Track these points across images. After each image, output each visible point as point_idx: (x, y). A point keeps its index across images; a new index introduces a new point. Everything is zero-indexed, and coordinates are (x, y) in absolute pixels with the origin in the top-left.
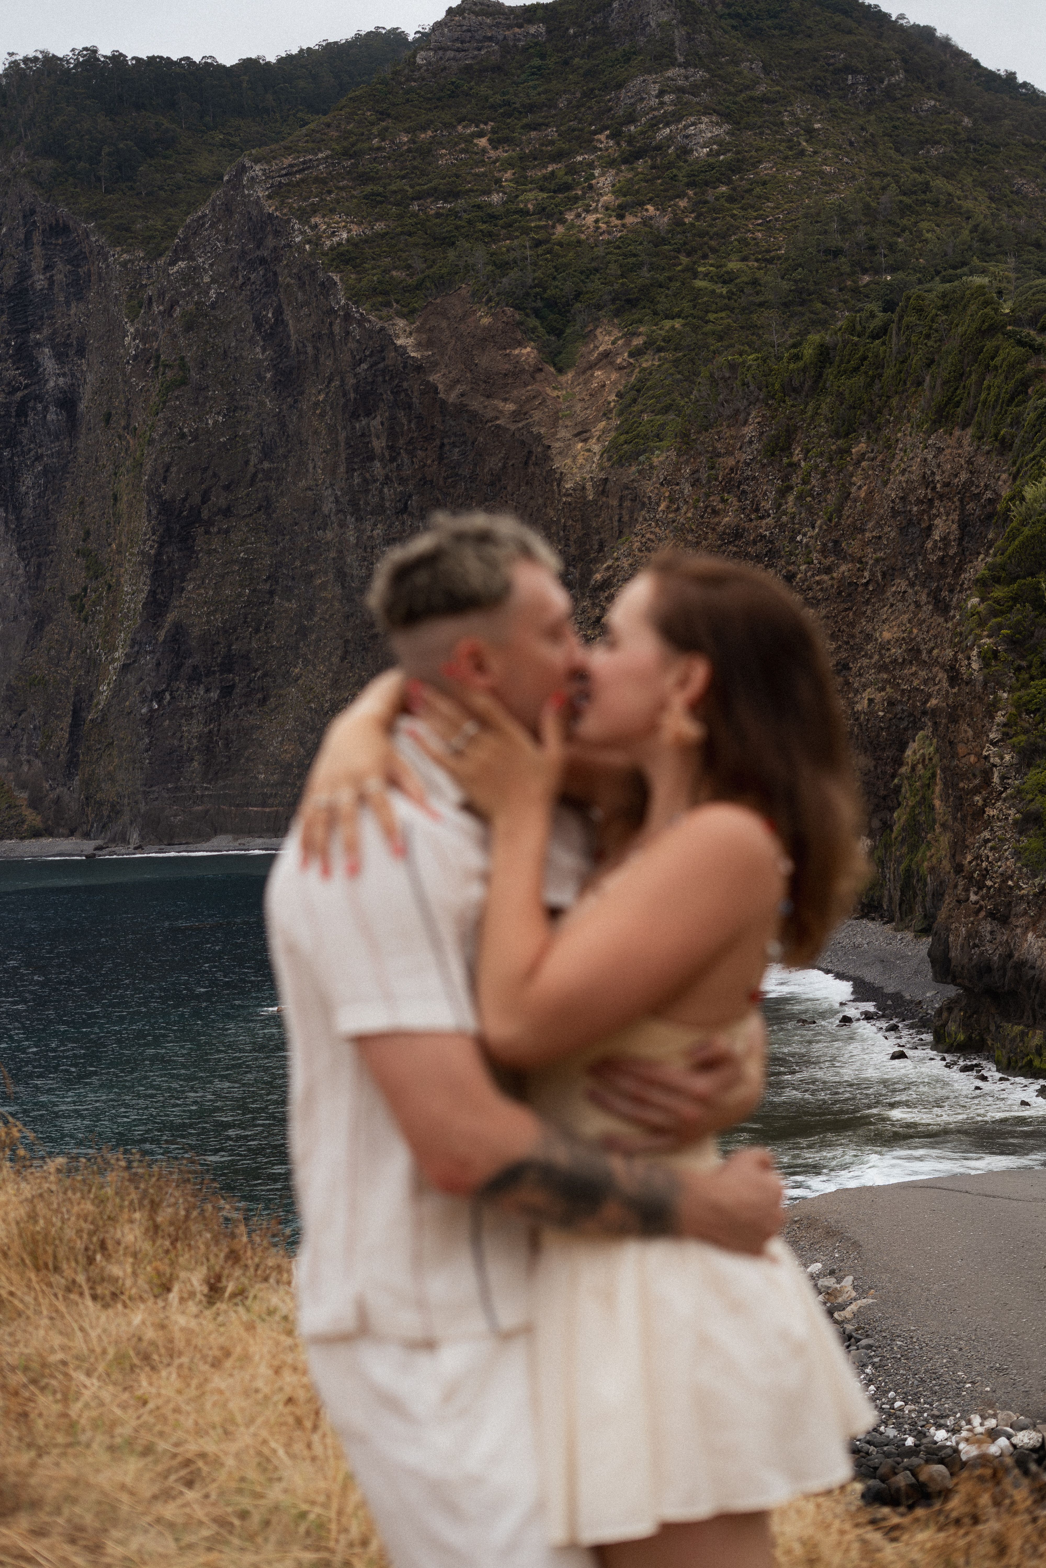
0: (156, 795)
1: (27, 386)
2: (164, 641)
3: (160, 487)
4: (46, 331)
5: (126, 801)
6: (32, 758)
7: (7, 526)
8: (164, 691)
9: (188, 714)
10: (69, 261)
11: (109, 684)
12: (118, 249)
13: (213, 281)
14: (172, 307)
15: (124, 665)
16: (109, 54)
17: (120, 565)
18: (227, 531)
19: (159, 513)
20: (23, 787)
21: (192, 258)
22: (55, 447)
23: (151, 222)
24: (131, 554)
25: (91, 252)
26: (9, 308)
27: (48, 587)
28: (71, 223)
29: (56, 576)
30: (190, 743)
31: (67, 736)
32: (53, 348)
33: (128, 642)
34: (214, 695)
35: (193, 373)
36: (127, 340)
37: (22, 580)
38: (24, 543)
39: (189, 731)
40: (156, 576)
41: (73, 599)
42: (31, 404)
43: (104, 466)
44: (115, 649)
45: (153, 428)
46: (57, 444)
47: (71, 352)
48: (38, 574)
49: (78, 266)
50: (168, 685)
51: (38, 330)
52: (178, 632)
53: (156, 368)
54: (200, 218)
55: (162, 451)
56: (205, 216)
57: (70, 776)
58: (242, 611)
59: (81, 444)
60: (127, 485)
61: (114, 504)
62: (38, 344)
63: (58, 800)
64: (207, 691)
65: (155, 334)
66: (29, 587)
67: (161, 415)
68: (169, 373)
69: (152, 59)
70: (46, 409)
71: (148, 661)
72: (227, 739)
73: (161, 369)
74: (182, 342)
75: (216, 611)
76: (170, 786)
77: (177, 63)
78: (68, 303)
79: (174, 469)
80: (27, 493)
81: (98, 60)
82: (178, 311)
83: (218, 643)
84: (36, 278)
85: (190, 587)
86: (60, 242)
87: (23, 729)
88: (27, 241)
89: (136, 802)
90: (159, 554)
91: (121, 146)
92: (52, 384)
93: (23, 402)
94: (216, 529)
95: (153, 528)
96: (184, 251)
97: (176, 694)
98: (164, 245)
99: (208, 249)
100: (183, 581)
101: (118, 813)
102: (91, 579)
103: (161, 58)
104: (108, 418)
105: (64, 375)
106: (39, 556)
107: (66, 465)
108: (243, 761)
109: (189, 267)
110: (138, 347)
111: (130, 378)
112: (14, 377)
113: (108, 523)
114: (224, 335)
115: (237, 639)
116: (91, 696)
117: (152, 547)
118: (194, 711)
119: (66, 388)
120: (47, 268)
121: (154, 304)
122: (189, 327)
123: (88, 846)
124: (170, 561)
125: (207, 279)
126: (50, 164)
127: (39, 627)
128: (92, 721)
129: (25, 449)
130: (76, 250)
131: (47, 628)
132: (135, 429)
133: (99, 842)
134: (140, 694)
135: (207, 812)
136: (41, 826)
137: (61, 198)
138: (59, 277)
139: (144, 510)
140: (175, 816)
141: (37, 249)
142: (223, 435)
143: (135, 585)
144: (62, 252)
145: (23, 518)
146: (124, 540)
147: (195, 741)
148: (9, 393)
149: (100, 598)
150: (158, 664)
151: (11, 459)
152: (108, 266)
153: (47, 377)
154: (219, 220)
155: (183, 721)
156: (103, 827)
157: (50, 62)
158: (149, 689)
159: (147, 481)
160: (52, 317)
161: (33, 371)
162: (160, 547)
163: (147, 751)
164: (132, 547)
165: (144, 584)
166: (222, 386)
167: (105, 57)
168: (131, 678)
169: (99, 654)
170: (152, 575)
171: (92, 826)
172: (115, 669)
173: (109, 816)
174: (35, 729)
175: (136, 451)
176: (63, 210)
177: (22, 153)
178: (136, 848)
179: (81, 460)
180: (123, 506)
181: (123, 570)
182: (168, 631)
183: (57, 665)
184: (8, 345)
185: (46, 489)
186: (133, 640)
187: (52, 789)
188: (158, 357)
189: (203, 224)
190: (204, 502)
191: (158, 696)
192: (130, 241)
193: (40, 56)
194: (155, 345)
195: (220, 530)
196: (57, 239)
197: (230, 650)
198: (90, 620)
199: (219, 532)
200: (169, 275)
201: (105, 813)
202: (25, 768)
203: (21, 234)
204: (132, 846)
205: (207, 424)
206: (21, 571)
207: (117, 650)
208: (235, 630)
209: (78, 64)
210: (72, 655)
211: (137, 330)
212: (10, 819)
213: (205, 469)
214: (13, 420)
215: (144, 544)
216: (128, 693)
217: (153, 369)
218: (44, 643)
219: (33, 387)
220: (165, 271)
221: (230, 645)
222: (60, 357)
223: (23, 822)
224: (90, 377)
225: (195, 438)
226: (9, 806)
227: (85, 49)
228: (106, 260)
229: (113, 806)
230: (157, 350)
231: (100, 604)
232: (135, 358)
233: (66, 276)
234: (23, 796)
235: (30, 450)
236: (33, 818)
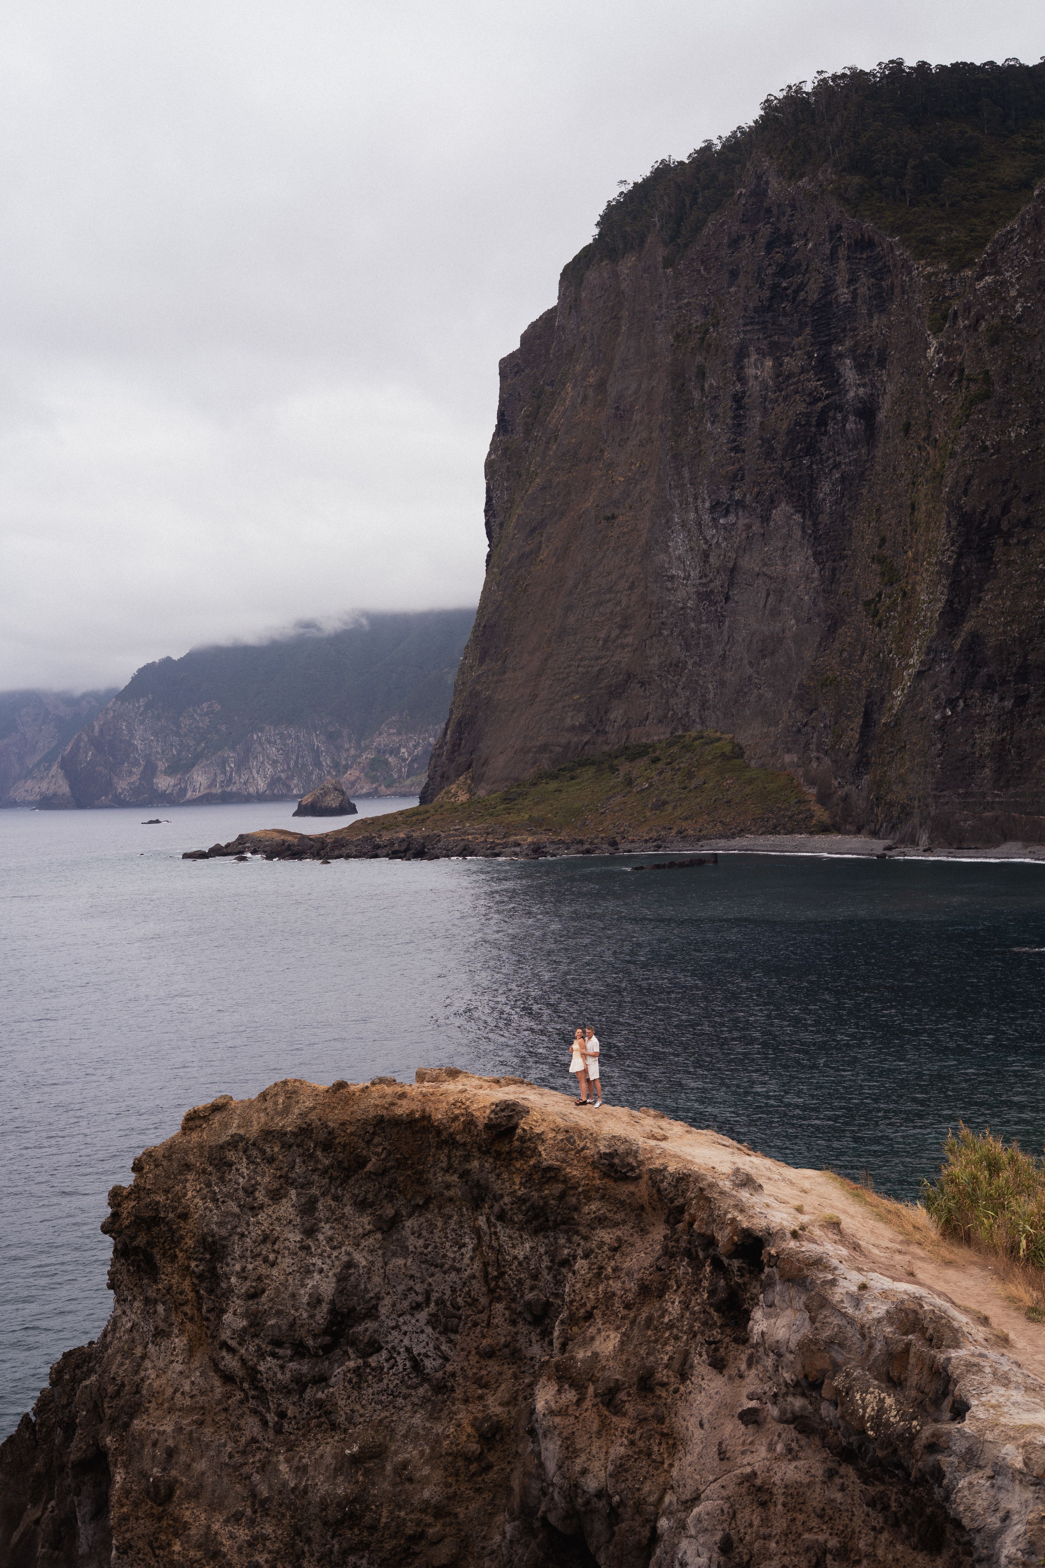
0: (947, 799)
1: (828, 397)
2: (960, 650)
3: (960, 499)
4: (848, 343)
5: (916, 803)
6: (822, 756)
7: (804, 531)
8: (958, 698)
9: (982, 722)
10: (873, 275)
11: (903, 690)
12: (922, 262)
13: (1020, 294)
14: (978, 321)
15: (919, 672)
16: (914, 65)
17: (916, 573)
18: (1026, 543)
19: (959, 525)
20: (812, 783)
21: (999, 273)
22: (854, 455)
23: (955, 233)
24: (929, 563)
25: (895, 266)
26: (813, 321)
27: (841, 591)
28: (876, 237)
29: (851, 580)
30: (982, 750)
31: (857, 736)
32: (854, 359)
33: (924, 649)
34: (1008, 704)
35: (997, 387)
36: (931, 352)
37: (816, 583)
38: (819, 548)
39: (981, 739)
40: (954, 586)
41: (867, 604)
42: (831, 414)
43: (902, 475)
44: (909, 655)
45: (954, 441)
46: (855, 452)
47: (872, 363)
48: (833, 579)
49: (882, 279)
50: (963, 692)
51: (840, 342)
52: (975, 641)
53: (959, 381)
54: (1008, 232)
55: (964, 464)
56: (1013, 230)
57: (858, 775)
58: (1039, 622)
59: (879, 453)
60: (926, 495)
61: (912, 513)
62: (840, 356)
63: (846, 798)
64: (1002, 699)
65: (959, 348)
66: (824, 591)
67: (964, 428)
68: (973, 387)
69: (955, 65)
70: (845, 419)
71: (942, 668)
72: (1019, 748)
73: (965, 383)
74: (987, 356)
75: (1013, 621)
76: (961, 791)
77: (981, 69)
78: (870, 315)
79: (975, 482)
80: (824, 500)
81: (904, 71)
82: (983, 326)
83: (1014, 653)
84: (839, 292)
85: (988, 598)
86: (865, 256)
87: (813, 728)
88: (833, 256)
89: (927, 806)
90: (957, 565)
91: (926, 158)
92: (852, 394)
93: (824, 412)
94: (1015, 541)
95: (952, 539)
96: (992, 265)
97: (969, 702)
98: (968, 256)
99: (1016, 263)
100: (980, 591)
101: (908, 814)
102: (886, 585)
103: (965, 64)
104: (907, 428)
105: (864, 385)
106: (834, 561)
107: (863, 473)
108: (1035, 769)
109: (996, 282)
110: (941, 360)
111: (933, 390)
112: (816, 387)
113: (905, 531)
114: (1029, 348)
115: (1033, 650)
116: (883, 700)
117: (950, 557)
118: (987, 719)
119: (866, 398)
120: (851, 281)
121: (960, 319)
122: (994, 341)
123: (878, 846)
124: (969, 571)
125: (1013, 293)
126: (857, 180)
127: (832, 629)
128: (885, 725)
129: (824, 457)
130: (880, 264)
131: (840, 631)
132: (936, 440)
133: (888, 842)
134: (934, 700)
135: (997, 818)
136: (829, 822)
137: (867, 213)
138: (862, 290)
139: (944, 521)
140: (965, 821)
141: (842, 264)
142: (1025, 448)
143: (932, 593)
144: (866, 266)
145: (820, 523)
146: (921, 548)
147: (987, 748)
148: (809, 404)
149: (895, 604)
150: (953, 672)
151: (810, 467)
152: (911, 279)
153: (847, 387)
154: (1028, 234)
155: (976, 728)
156: (893, 827)
157: (857, 77)
158: (943, 696)
159: (948, 493)
160: (854, 329)
161: (834, 382)
162: (958, 558)
163: (939, 756)
164: (930, 557)
165: (942, 593)
166: (1026, 398)
167: (910, 68)
168: (925, 684)
169: (893, 659)
170: (950, 584)
171: (881, 826)
172: (909, 675)
173: (899, 817)
174: (825, 727)
175: (936, 462)
176: (868, 225)
177: (830, 170)
178: (925, 851)
179: (878, 468)
180: (920, 515)
181: (919, 578)
182: (965, 640)
183: (849, 667)
184: (811, 357)
185: (843, 495)
186: (929, 648)
187: (841, 786)
188: (963, 370)
189: (1012, 238)
190: (1003, 514)
191: (952, 703)
192: (934, 254)
193: (848, 73)
194: (959, 358)
195: (1019, 541)
196: (862, 253)
197: (1026, 660)
198: (884, 624)
199: (1018, 543)
200: (975, 290)
201: (895, 814)
202: (814, 765)
203: (827, 248)
204: (921, 848)
205: (1010, 436)
206: (816, 575)
207: (912, 656)
208: (1031, 641)
209: (884, 77)
210: (865, 657)
211: (941, 344)
212: (799, 814)
213: (1005, 483)
214: (813, 429)
215: (943, 554)
216: (922, 699)
217: (956, 382)
218: (836, 645)
219: (833, 398)
220: (972, 285)
221: (1026, 655)
222: (861, 368)
223: (812, 817)
224: (890, 388)
225: (998, 451)
226: (799, 802)
227: (892, 62)
228: (910, 273)
229: (903, 807)
230: (961, 364)
231: (894, 610)
232: (938, 371)
233: (869, 289)
234: (812, 791)
235: (828, 458)
236: (821, 814)
